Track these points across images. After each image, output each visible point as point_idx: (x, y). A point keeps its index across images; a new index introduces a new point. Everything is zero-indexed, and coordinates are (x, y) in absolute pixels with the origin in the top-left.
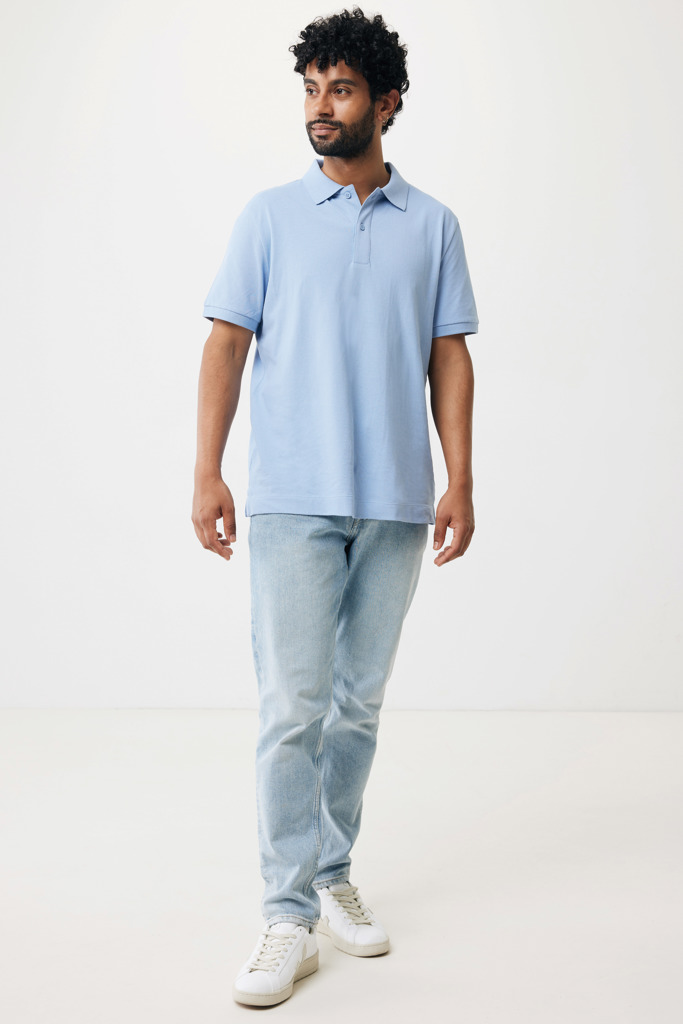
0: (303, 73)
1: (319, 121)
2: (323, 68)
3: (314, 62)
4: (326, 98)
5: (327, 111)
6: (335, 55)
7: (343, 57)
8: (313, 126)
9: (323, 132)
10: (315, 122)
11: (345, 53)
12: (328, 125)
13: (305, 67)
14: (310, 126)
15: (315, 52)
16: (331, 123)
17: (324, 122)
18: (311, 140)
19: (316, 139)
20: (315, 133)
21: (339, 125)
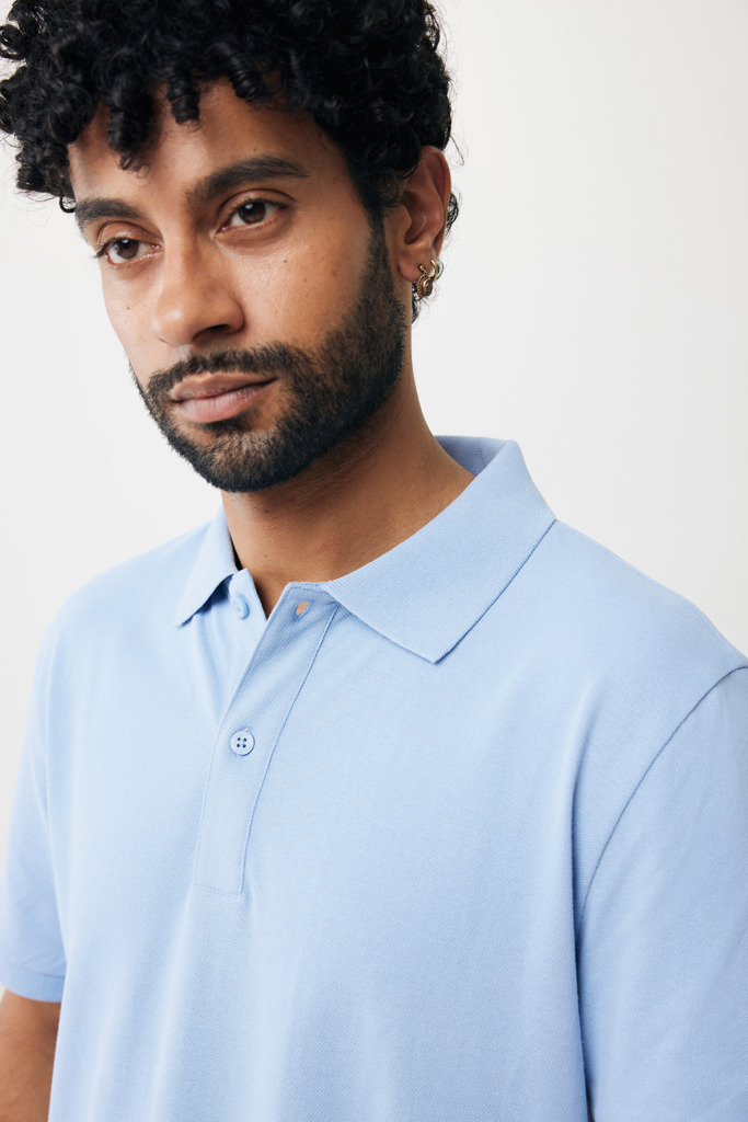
0: (62, 189)
1: (194, 366)
2: (139, 145)
3: (93, 130)
4: (194, 259)
5: (220, 311)
6: (182, 72)
7: (218, 69)
8: (173, 392)
9: (225, 406)
10: (179, 372)
11: (224, 47)
12: (236, 375)
13: (64, 162)
14: (159, 395)
15: (89, 85)
16: (248, 362)
17: (220, 363)
18: (181, 445)
19: (200, 439)
20: (189, 416)
21: (280, 360)
